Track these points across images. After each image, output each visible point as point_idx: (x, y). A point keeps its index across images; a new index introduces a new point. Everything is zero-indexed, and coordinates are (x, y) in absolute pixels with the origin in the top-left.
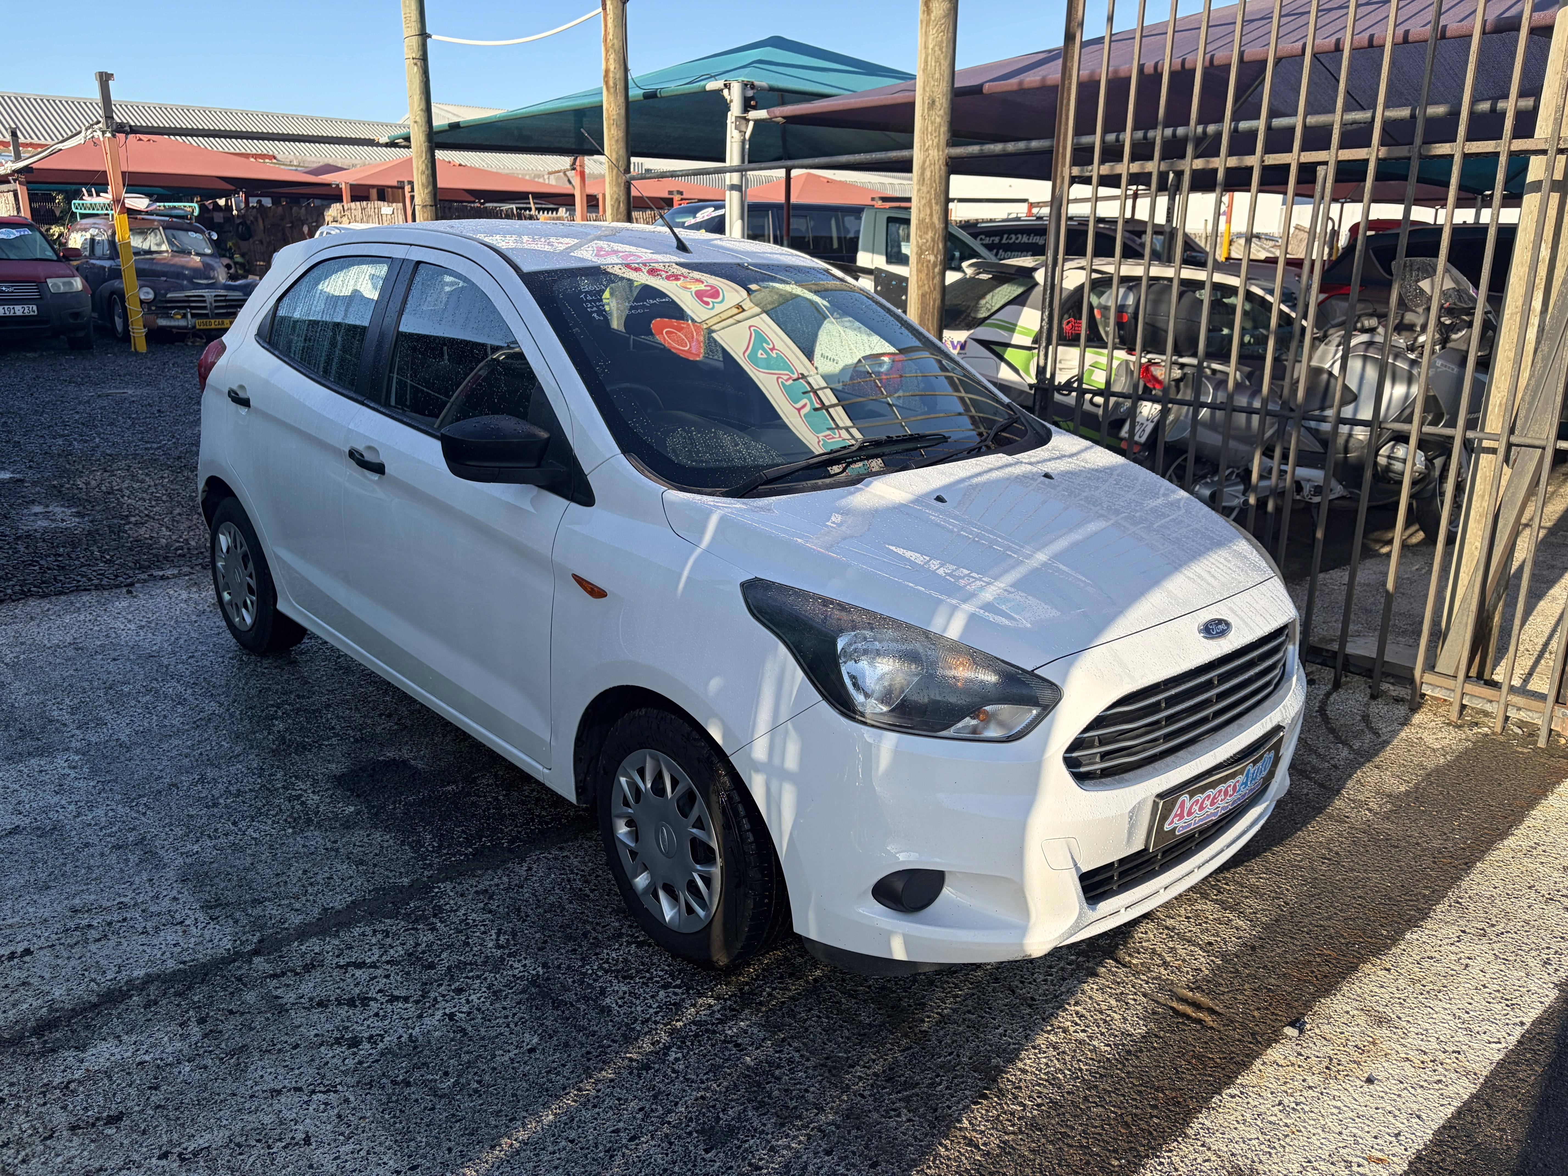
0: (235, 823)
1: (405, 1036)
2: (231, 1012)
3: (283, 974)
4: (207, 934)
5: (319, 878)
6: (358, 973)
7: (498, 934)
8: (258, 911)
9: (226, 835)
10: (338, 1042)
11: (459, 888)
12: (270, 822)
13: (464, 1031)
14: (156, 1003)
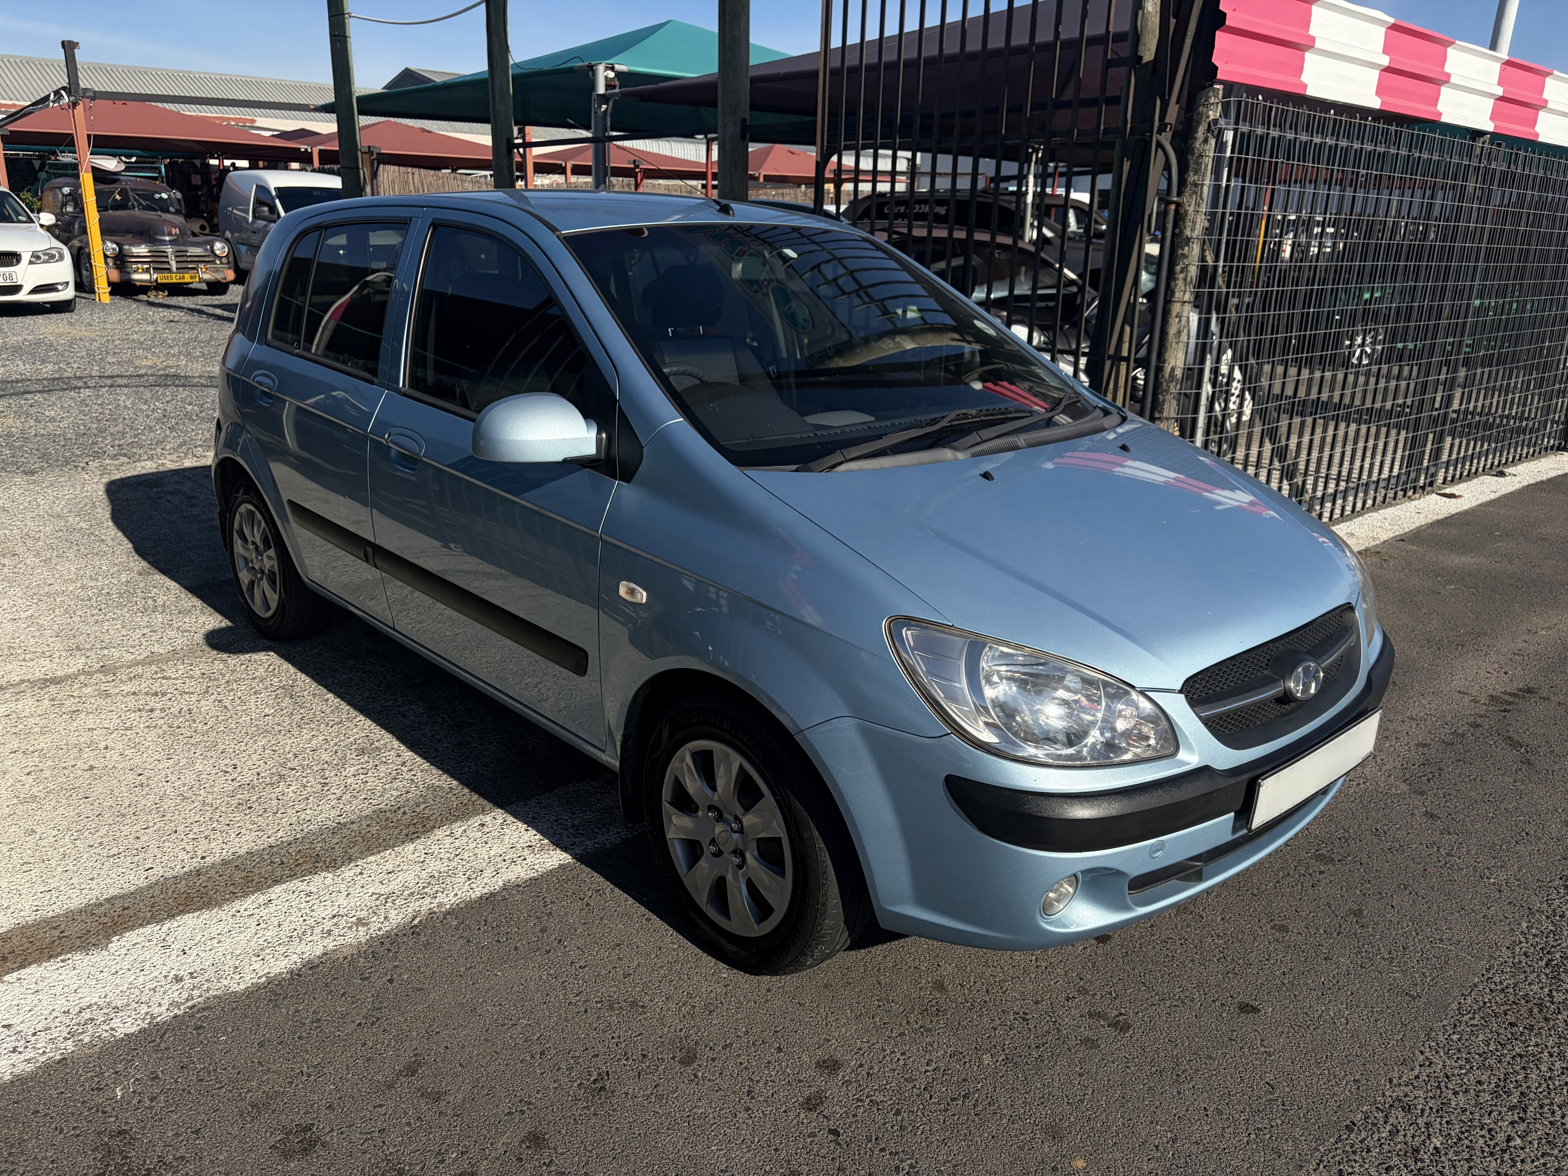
0: (100, 610)
1: (185, 709)
2: (73, 696)
3: (113, 680)
4: (66, 662)
5: (153, 638)
6: (164, 681)
7: (269, 666)
8: (106, 652)
9: (93, 616)
10: (140, 710)
11: (252, 644)
12: (126, 610)
13: (226, 707)
14: (24, 691)
